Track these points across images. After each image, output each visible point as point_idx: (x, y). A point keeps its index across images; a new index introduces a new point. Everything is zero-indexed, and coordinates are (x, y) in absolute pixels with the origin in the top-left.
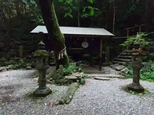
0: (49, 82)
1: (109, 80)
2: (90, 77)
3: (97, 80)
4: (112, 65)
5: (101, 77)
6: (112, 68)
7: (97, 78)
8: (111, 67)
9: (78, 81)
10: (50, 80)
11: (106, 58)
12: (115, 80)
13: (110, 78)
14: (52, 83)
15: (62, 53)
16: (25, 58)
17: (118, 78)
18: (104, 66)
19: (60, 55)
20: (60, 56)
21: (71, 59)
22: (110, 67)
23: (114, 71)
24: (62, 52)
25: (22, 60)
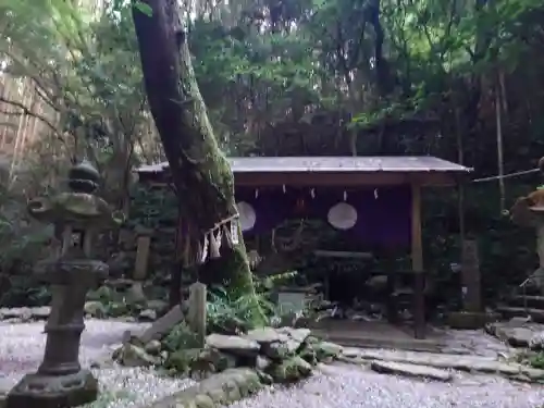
0: (140, 358)
1: (449, 380)
2: (353, 357)
3: (382, 376)
4: (497, 325)
5: (410, 362)
6: (494, 334)
7: (385, 364)
8: (492, 333)
9: (262, 362)
10: (149, 352)
11: (465, 290)
12: (483, 385)
13: (460, 375)
14: (151, 364)
15: (219, 237)
16: (149, 283)
17: (509, 375)
18: (459, 328)
19: (206, 242)
20: (206, 248)
21: (322, 295)
22: (488, 332)
23: (502, 346)
24: (216, 234)
25: (137, 288)
